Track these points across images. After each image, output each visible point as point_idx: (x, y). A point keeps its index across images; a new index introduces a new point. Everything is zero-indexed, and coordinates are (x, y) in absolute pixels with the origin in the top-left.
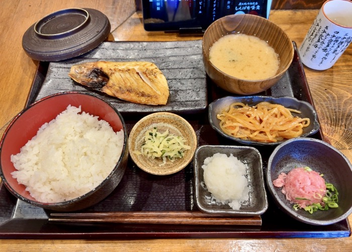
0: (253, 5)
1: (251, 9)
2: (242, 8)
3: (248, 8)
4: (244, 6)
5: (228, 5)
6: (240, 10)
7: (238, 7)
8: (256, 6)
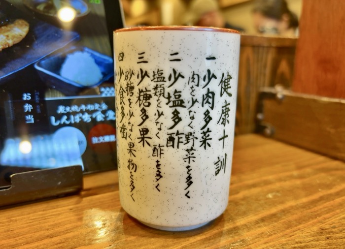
0: (95, 111)
1: (94, 120)
2: (68, 119)
3: (87, 118)
4: (75, 113)
5: (28, 113)
6: (65, 125)
7: (59, 117)
8: (104, 112)
